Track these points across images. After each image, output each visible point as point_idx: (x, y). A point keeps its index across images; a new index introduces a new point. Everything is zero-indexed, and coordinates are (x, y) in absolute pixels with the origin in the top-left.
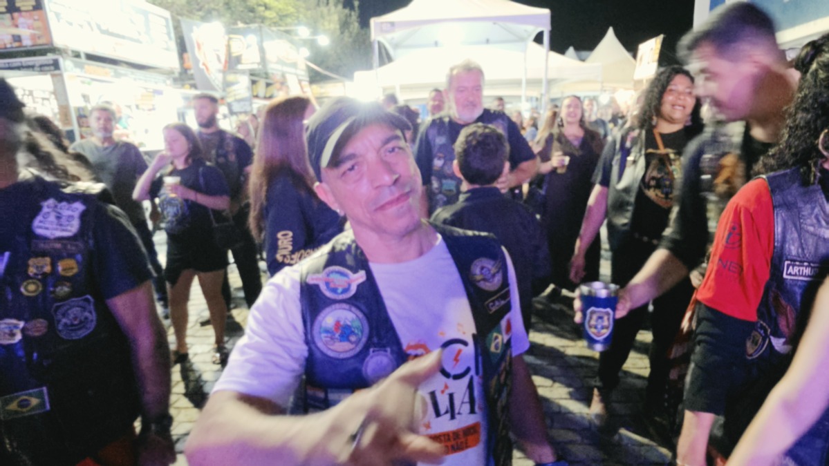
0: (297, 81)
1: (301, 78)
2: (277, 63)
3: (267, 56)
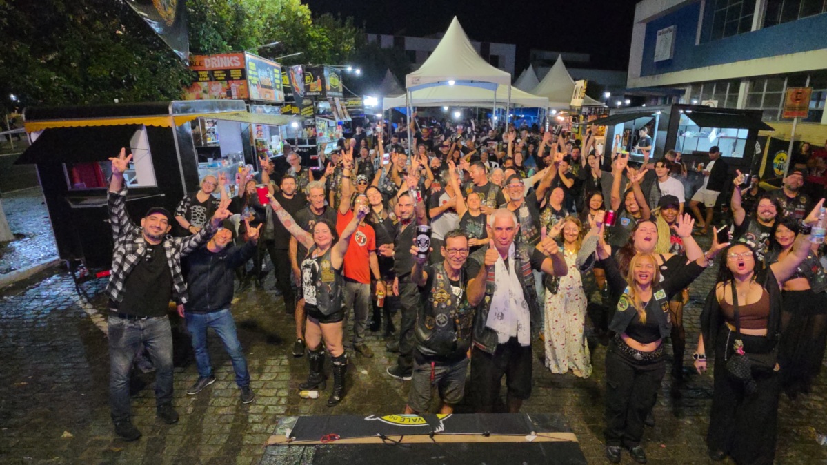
2: (330, 91)
3: (326, 87)
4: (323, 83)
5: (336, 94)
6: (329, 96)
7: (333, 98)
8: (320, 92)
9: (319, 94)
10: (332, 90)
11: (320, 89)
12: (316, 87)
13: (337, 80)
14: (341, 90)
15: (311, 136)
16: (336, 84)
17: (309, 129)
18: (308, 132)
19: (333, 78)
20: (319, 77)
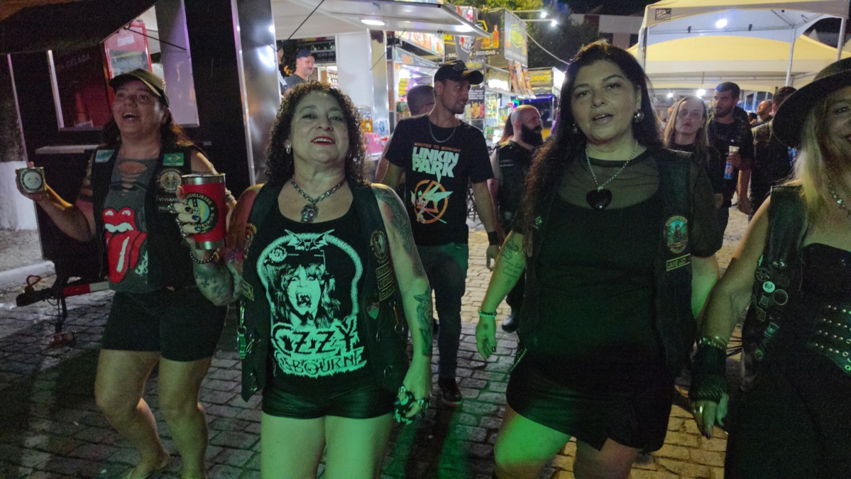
0: (521, 69)
1: (523, 65)
2: (510, 49)
3: (506, 41)
4: (501, 36)
5: (518, 57)
6: (509, 56)
7: (514, 63)
8: (497, 50)
9: (494, 52)
10: (513, 49)
11: (497, 47)
12: (490, 41)
13: (521, 37)
14: (525, 52)
15: (476, 116)
16: (520, 43)
17: (475, 105)
18: (472, 109)
19: (515, 32)
20: (496, 28)
